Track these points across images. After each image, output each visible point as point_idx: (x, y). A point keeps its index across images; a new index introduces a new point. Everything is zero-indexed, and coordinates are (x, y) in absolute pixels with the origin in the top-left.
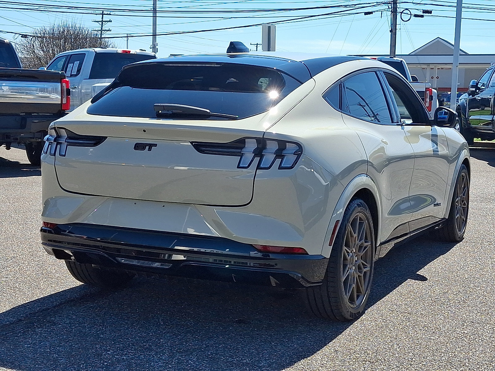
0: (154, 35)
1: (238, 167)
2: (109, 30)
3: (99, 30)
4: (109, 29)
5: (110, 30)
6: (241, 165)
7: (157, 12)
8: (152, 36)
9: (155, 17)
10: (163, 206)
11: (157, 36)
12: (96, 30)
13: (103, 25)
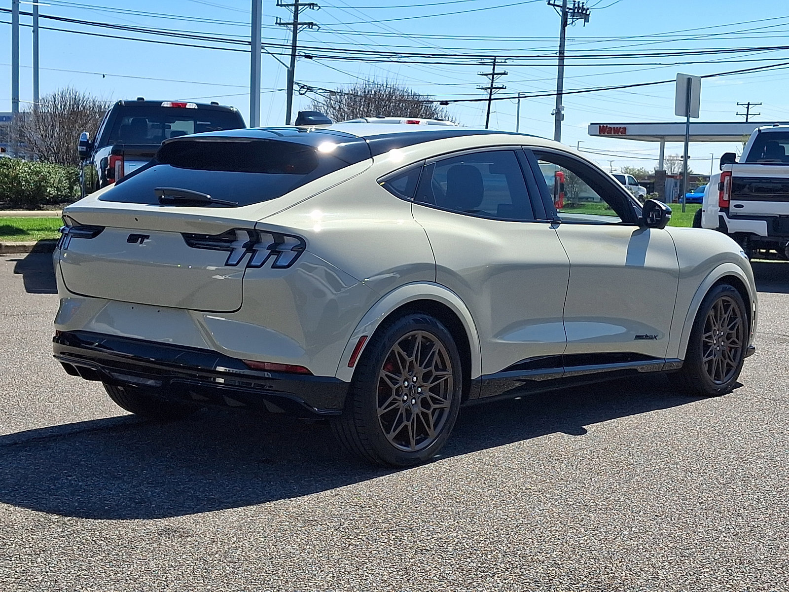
0: (560, 94)
1: (226, 265)
2: (502, 88)
3: (489, 88)
4: (503, 85)
5: (504, 87)
6: (230, 262)
7: (565, 58)
8: (556, 96)
9: (561, 66)
10: (159, 311)
11: (563, 95)
12: (483, 87)
13: (494, 80)
